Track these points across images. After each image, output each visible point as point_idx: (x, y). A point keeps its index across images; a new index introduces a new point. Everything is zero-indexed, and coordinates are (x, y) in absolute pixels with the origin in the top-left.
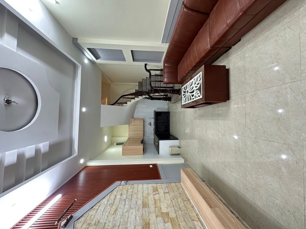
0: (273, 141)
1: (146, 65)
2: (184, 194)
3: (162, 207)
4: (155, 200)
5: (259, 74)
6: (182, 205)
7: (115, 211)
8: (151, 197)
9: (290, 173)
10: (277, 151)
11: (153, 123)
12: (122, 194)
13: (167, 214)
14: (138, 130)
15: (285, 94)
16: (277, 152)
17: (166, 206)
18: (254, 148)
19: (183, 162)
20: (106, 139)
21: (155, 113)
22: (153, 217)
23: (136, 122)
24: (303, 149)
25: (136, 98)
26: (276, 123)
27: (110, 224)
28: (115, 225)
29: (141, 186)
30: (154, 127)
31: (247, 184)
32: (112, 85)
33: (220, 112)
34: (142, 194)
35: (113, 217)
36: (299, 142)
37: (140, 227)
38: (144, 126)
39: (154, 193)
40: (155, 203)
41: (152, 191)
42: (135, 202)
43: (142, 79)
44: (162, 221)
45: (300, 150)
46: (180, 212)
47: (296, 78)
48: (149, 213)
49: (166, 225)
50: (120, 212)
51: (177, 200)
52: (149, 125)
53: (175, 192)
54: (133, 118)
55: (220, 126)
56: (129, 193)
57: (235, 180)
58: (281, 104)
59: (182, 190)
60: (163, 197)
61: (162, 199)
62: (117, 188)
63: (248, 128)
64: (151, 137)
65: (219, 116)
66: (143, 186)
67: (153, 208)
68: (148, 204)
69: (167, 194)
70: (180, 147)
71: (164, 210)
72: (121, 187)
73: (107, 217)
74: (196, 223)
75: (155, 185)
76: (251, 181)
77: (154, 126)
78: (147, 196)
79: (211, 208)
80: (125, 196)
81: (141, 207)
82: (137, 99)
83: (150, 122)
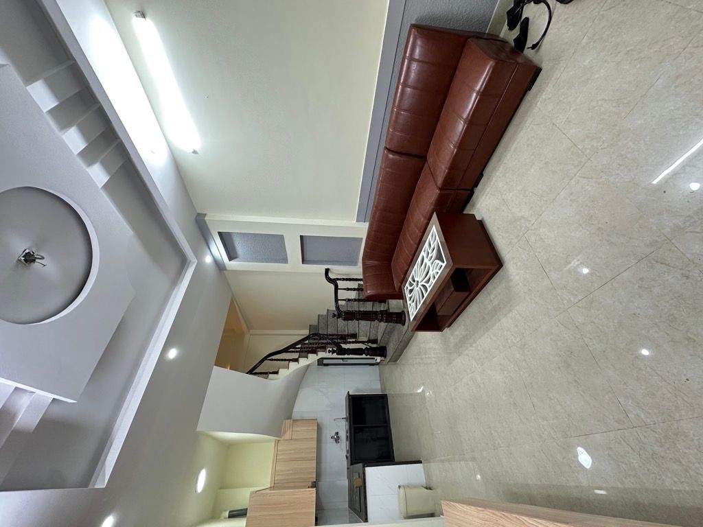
0: (618, 273)
1: (327, 271)
5: (531, 194)
9: (695, 309)
10: (637, 286)
11: (343, 435)
14: (303, 456)
15: (582, 188)
16: (640, 287)
18: (595, 321)
20: (201, 480)
21: (349, 399)
23: (298, 429)
24: (673, 243)
25: (301, 360)
26: (600, 238)
31: (642, 437)
32: (247, 336)
33: (495, 302)
36: (657, 238)
38: (319, 441)
43: (319, 315)
45: (670, 250)
47: (581, 162)
52: (333, 440)
54: (289, 417)
55: (507, 331)
57: (609, 455)
58: (586, 206)
63: (562, 289)
64: (338, 483)
65: (496, 310)
70: (431, 485)
76: (643, 416)
77: (348, 443)
82: (303, 362)
83: (337, 433)
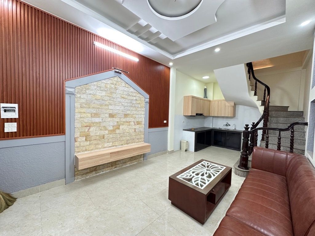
2: (132, 142)
3: (124, 126)
4: (130, 122)
6: (124, 138)
7: (123, 98)
8: (132, 119)
12: (137, 100)
13: (119, 129)
14: (219, 111)
17: (124, 128)
19: (168, 150)
20: (206, 77)
22: (117, 120)
23: (230, 108)
27: (115, 96)
28: (114, 99)
29: (143, 113)
30: (222, 129)
34: (135, 114)
35: (119, 97)
37: (112, 112)
38: (223, 117)
39: (135, 122)
40: (127, 122)
41: (137, 120)
42: (129, 109)
44: (114, 125)
46: (119, 136)
48: (120, 118)
49: (111, 127)
50: (123, 100)
51: (128, 136)
52: (226, 124)
53: (135, 136)
54: (236, 104)
56: (136, 105)
59: (137, 141)
60: (132, 128)
61: (130, 127)
62: (142, 96)
64: (211, 124)
66: (143, 114)
67: (123, 120)
68: (127, 117)
69: (133, 130)
70: (187, 151)
71: (121, 127)
72: (143, 99)
73: (120, 94)
74: (111, 143)
75: (143, 123)
78: (133, 117)
79: (110, 153)
80: (134, 102)
81: (125, 113)
83: (230, 125)
